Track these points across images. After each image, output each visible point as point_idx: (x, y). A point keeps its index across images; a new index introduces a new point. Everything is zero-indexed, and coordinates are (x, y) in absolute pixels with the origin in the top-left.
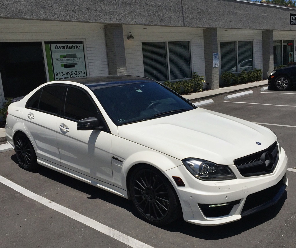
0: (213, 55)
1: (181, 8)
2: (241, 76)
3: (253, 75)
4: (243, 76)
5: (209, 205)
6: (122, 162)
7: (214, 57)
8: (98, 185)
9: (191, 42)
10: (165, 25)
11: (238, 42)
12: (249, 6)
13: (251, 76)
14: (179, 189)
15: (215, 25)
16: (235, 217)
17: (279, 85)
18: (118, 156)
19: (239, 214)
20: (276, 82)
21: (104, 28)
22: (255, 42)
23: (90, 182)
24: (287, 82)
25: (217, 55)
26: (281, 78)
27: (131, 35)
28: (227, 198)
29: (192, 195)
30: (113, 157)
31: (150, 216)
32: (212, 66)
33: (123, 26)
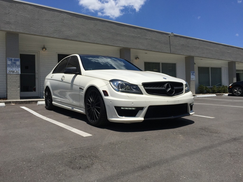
0: (191, 72)
1: (169, 43)
2: (212, 89)
3: (221, 89)
4: (214, 89)
5: (120, 107)
6: (83, 89)
7: (191, 74)
8: (74, 109)
9: (176, 64)
10: (158, 51)
11: (211, 68)
12: (217, 45)
13: (220, 90)
14: (105, 97)
15: (192, 54)
16: (140, 118)
17: (235, 92)
18: (82, 87)
19: (142, 117)
20: (233, 90)
21: (120, 51)
22: (223, 68)
23: (71, 108)
24: (241, 91)
25: (194, 72)
26: (236, 88)
27: (138, 57)
28: (133, 104)
29: (111, 101)
30: (80, 88)
31: (93, 120)
32: (190, 79)
33: (131, 49)
